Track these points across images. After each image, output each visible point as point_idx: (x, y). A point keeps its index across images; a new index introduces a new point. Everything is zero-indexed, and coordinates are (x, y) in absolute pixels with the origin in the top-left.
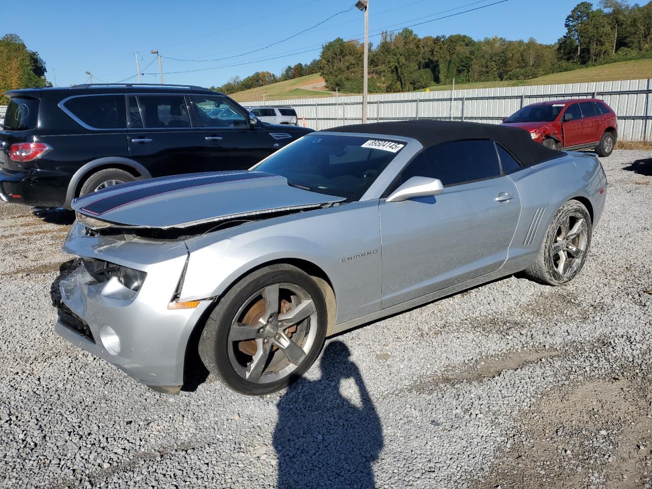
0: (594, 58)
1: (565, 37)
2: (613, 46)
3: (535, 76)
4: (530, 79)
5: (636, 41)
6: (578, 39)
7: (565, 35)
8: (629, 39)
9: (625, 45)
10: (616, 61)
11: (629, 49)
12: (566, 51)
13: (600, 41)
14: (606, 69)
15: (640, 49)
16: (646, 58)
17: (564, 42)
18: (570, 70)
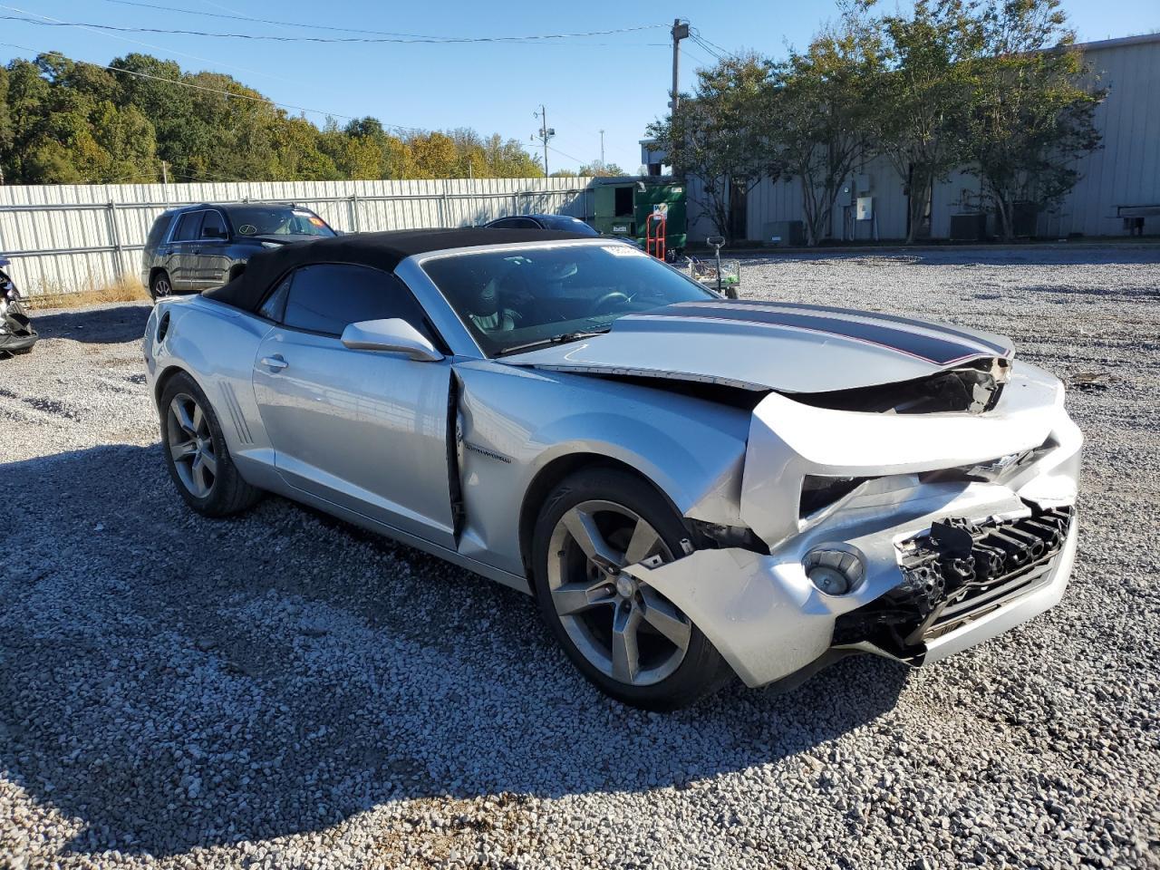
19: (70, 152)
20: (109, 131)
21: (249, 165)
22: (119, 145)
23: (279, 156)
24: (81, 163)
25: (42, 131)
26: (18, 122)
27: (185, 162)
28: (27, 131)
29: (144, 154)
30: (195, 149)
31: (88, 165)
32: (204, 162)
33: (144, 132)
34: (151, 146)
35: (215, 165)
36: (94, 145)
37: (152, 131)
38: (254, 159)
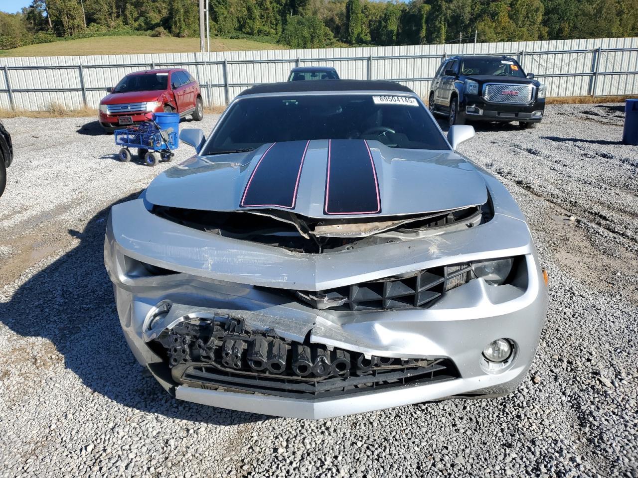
0: (69, 31)
1: (31, 7)
2: (83, 21)
3: (13, 46)
4: (8, 49)
5: (103, 17)
6: (46, 10)
7: (31, 4)
8: (96, 16)
9: (94, 21)
10: (92, 36)
11: (99, 25)
12: (37, 21)
13: (70, 14)
14: (86, 43)
15: (108, 26)
16: (117, 35)
17: (32, 12)
18: (50, 42)
19: (494, 24)
20: (518, 11)
21: (598, 27)
22: (521, 18)
23: (621, 20)
24: (499, 30)
25: (484, 13)
26: (474, 10)
27: (558, 27)
28: (477, 14)
29: (534, 23)
30: (565, 19)
31: (502, 31)
32: (569, 26)
33: (537, 10)
34: (539, 18)
35: (576, 28)
36: (507, 19)
37: (542, 9)
38: (603, 24)
